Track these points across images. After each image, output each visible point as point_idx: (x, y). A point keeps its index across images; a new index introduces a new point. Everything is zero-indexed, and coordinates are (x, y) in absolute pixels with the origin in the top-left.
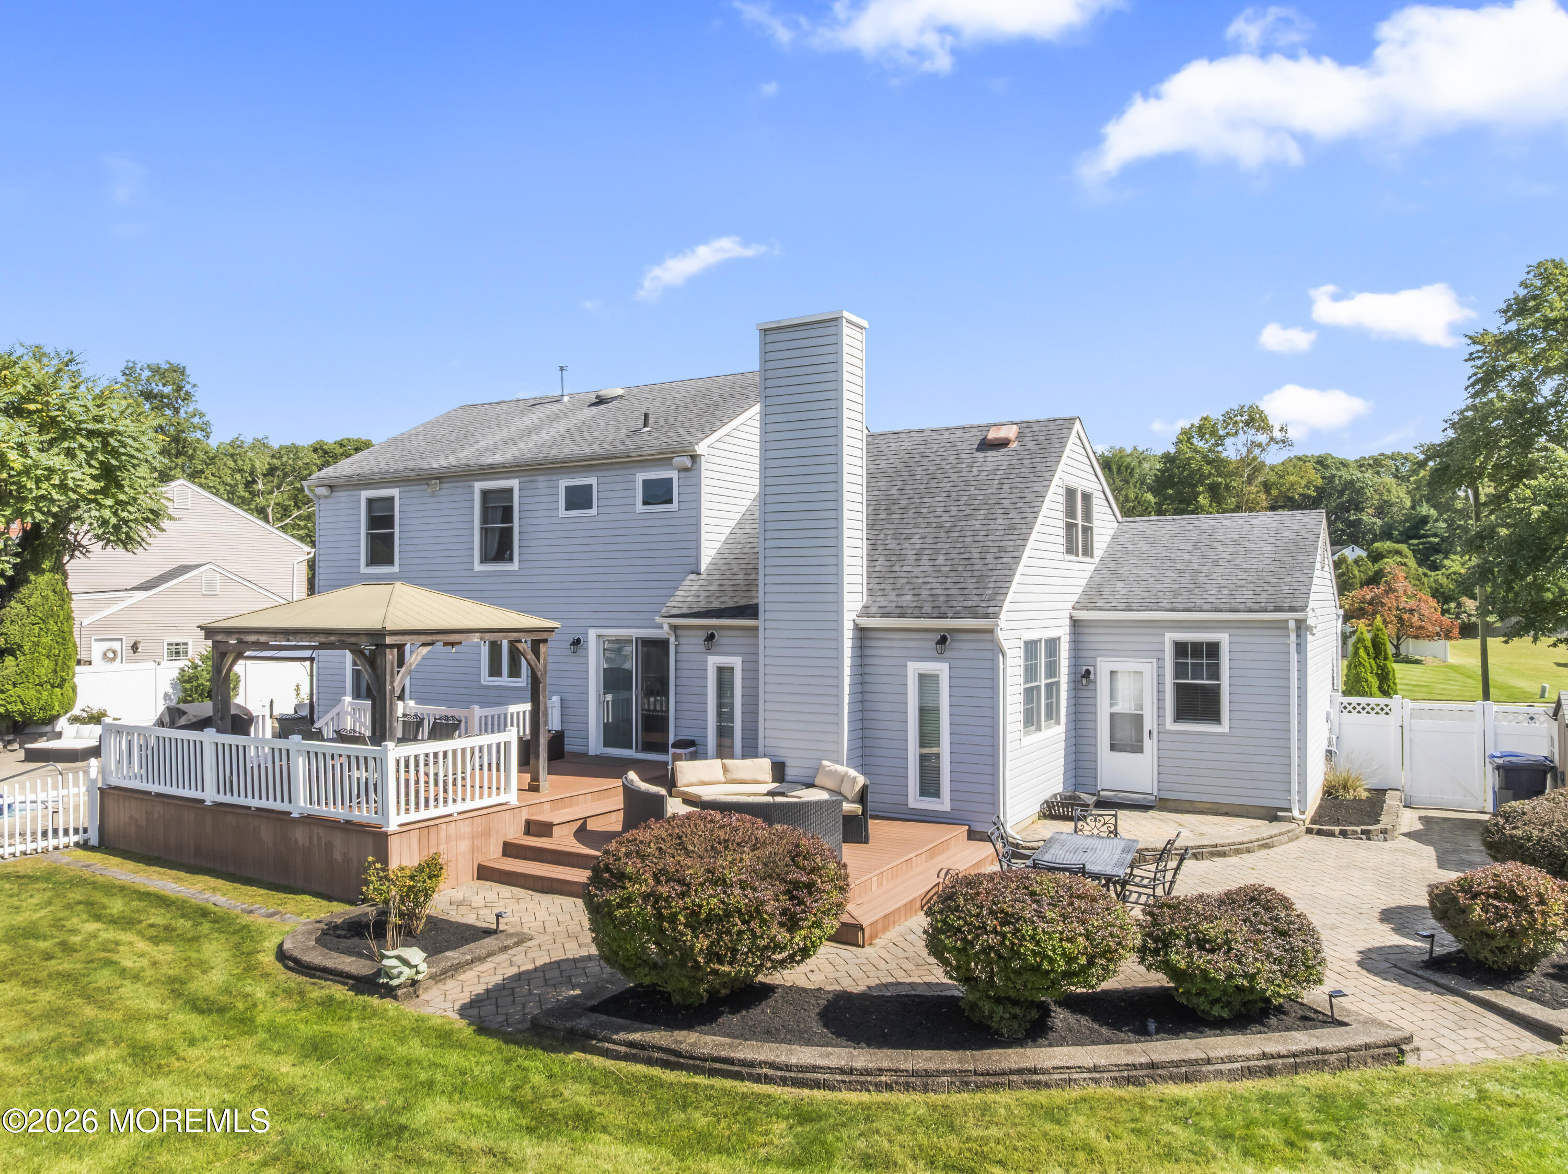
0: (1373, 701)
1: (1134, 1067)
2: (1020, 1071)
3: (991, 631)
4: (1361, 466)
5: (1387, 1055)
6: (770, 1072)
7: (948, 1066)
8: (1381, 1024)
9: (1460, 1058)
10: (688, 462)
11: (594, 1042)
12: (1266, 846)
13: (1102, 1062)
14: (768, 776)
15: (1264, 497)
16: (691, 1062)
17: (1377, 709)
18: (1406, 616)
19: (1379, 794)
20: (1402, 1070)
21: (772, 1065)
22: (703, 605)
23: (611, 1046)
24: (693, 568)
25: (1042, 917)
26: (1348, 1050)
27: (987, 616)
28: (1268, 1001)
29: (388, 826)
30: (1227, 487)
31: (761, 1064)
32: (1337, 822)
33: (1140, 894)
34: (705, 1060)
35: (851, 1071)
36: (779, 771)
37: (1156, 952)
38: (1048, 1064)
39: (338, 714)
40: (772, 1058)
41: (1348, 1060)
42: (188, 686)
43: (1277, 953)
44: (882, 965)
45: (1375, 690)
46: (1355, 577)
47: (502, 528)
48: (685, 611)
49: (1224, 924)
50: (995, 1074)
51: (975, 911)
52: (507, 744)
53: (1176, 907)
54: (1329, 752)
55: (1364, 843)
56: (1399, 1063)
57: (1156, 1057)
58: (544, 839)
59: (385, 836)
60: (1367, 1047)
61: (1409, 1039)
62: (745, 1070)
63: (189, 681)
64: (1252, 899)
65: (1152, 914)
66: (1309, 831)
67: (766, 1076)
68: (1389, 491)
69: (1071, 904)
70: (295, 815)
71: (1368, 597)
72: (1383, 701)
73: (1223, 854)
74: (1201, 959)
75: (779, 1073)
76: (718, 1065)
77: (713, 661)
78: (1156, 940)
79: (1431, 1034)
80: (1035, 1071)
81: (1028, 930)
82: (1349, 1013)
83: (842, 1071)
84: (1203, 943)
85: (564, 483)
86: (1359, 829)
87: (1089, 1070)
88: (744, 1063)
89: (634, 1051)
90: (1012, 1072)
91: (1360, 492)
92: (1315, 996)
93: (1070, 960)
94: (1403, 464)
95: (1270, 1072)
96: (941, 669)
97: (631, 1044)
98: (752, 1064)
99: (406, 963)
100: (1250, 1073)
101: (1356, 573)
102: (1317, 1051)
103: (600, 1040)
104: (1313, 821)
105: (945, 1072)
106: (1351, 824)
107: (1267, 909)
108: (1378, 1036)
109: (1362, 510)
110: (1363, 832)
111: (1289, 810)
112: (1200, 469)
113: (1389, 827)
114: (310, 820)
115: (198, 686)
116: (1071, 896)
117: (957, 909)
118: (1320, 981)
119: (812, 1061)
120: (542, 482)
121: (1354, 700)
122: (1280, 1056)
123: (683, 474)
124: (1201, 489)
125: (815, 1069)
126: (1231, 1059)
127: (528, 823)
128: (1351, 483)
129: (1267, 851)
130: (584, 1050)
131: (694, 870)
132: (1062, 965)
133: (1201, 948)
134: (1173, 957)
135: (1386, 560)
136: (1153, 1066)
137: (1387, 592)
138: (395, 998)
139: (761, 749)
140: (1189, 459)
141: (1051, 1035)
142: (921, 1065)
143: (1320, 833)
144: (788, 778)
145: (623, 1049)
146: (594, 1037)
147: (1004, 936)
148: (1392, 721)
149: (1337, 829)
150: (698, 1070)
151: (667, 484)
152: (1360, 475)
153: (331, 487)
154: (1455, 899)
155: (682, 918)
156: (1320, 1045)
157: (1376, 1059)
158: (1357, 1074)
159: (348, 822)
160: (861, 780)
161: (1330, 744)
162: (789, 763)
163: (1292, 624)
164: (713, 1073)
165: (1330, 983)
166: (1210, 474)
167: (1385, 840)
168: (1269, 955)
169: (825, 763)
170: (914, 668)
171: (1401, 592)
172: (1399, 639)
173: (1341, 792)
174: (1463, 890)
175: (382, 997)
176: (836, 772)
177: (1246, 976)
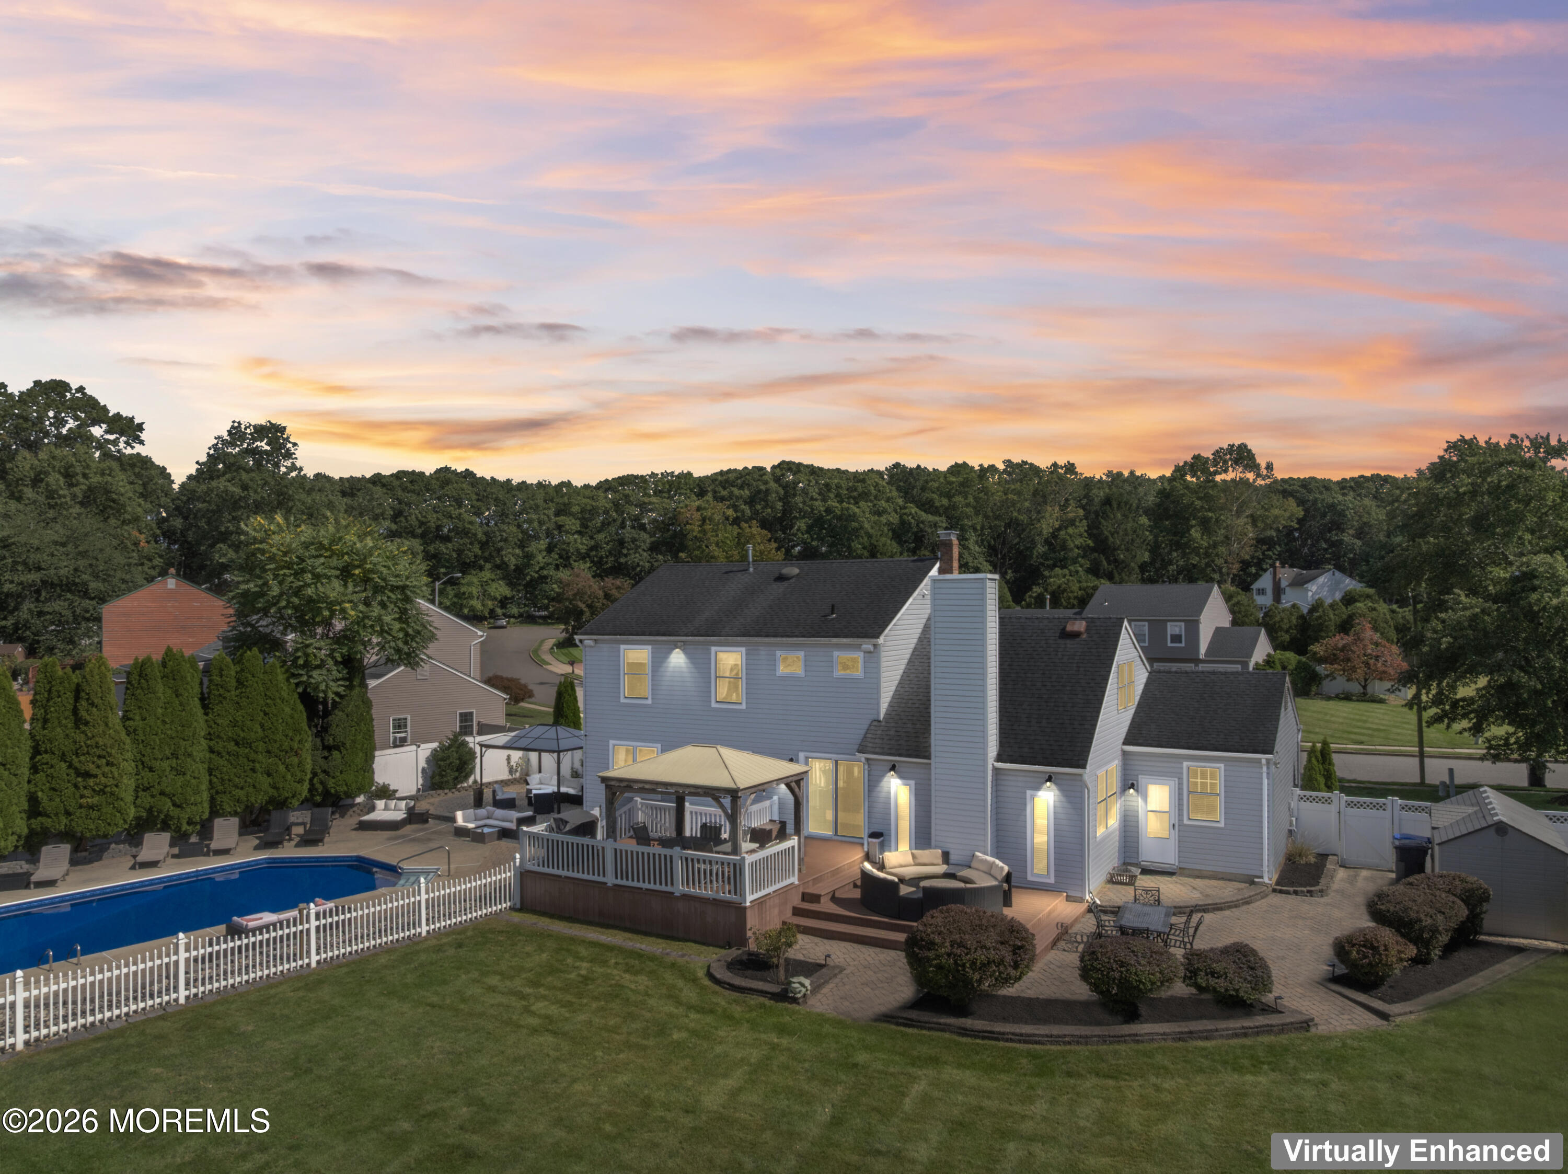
0: (1320, 794)
1: (1182, 1033)
2: (1130, 1035)
3: (1081, 775)
4: (1343, 488)
5: (1301, 1027)
6: (1013, 1037)
7: (1096, 1033)
8: (1301, 1013)
9: (1338, 1029)
10: (871, 648)
12: (1248, 903)
13: (1168, 1030)
14: (940, 861)
15: (1250, 528)
16: (972, 1033)
17: (1323, 800)
18: (1372, 662)
19: (1323, 857)
20: (1308, 1034)
21: (1013, 1034)
22: (886, 746)
24: (875, 717)
25: (1140, 964)
26: (1283, 1025)
27: (1078, 766)
28: (1245, 1001)
29: (745, 903)
30: (1217, 520)
31: (1008, 1033)
32: (1292, 884)
33: (1176, 941)
35: (1051, 1036)
36: (946, 857)
37: (1190, 978)
38: (1143, 1032)
39: (629, 810)
40: (1013, 1031)
41: (1283, 1030)
42: (442, 763)
43: (1249, 978)
44: (1043, 983)
45: (1322, 786)
46: (1330, 620)
49: (1224, 964)
50: (1118, 1037)
51: (1106, 960)
52: (793, 847)
53: (1199, 954)
54: (1290, 831)
55: (1308, 899)
56: (1308, 1031)
57: (1192, 1028)
58: (814, 905)
59: (745, 908)
60: (1292, 1023)
61: (1312, 1020)
62: (1000, 1036)
63: (443, 760)
64: (1238, 951)
65: (1188, 959)
66: (1274, 891)
67: (1011, 1039)
68: (1369, 513)
69: (1151, 956)
70: (677, 894)
71: (1340, 645)
72: (1326, 795)
73: (1221, 909)
74: (1213, 982)
77: (895, 782)
78: (1191, 972)
79: (1326, 1017)
80: (1136, 1035)
81: (1133, 970)
82: (1285, 1006)
83: (1047, 1036)
84: (1213, 974)
85: (779, 653)
86: (1305, 889)
87: (1161, 1035)
88: (999, 1033)
90: (1126, 1036)
91: (1342, 514)
92: (1269, 998)
93: (1153, 983)
94: (1382, 485)
95: (1245, 1035)
98: (1003, 1034)
99: (803, 985)
100: (1236, 1035)
101: (1332, 616)
102: (1268, 1025)
104: (1278, 883)
105: (1095, 1036)
106: (1301, 886)
107: (1245, 956)
108: (1298, 1018)
109: (1343, 531)
110: (1308, 892)
111: (1262, 877)
112: (1193, 503)
113: (1325, 888)
114: (685, 897)
115: (451, 763)
116: (1152, 952)
117: (1097, 959)
118: (1270, 992)
119: (1032, 1032)
120: (763, 651)
121: (1308, 793)
122: (1250, 1028)
123: (867, 655)
124: (1194, 522)
125: (1034, 1035)
126: (1227, 1029)
127: (803, 894)
128: (1332, 507)
129: (1247, 906)
131: (970, 942)
132: (1149, 985)
133: (1213, 976)
134: (1199, 980)
135: (1358, 604)
136: (1191, 1032)
137: (1355, 642)
138: (798, 1004)
139: (933, 843)
140: (1183, 495)
141: (1141, 1019)
142: (1083, 1033)
143: (1281, 892)
144: (951, 861)
147: (1122, 972)
148: (1333, 808)
149: (1291, 889)
150: (976, 1037)
152: (1340, 498)
153: (595, 640)
154: (1343, 947)
155: (968, 965)
156: (1269, 1022)
157: (1296, 1029)
158: (1287, 1036)
159: (714, 899)
160: (1006, 868)
161: (1291, 824)
162: (952, 852)
163: (1264, 761)
164: (984, 1038)
165: (1276, 993)
166: (1202, 507)
167: (1322, 896)
168: (1245, 979)
169: (978, 854)
170: (1030, 794)
171: (1367, 642)
172: (1366, 680)
173: (1297, 859)
174: (1349, 943)
175: (791, 1003)
176: (986, 861)
177: (1234, 990)
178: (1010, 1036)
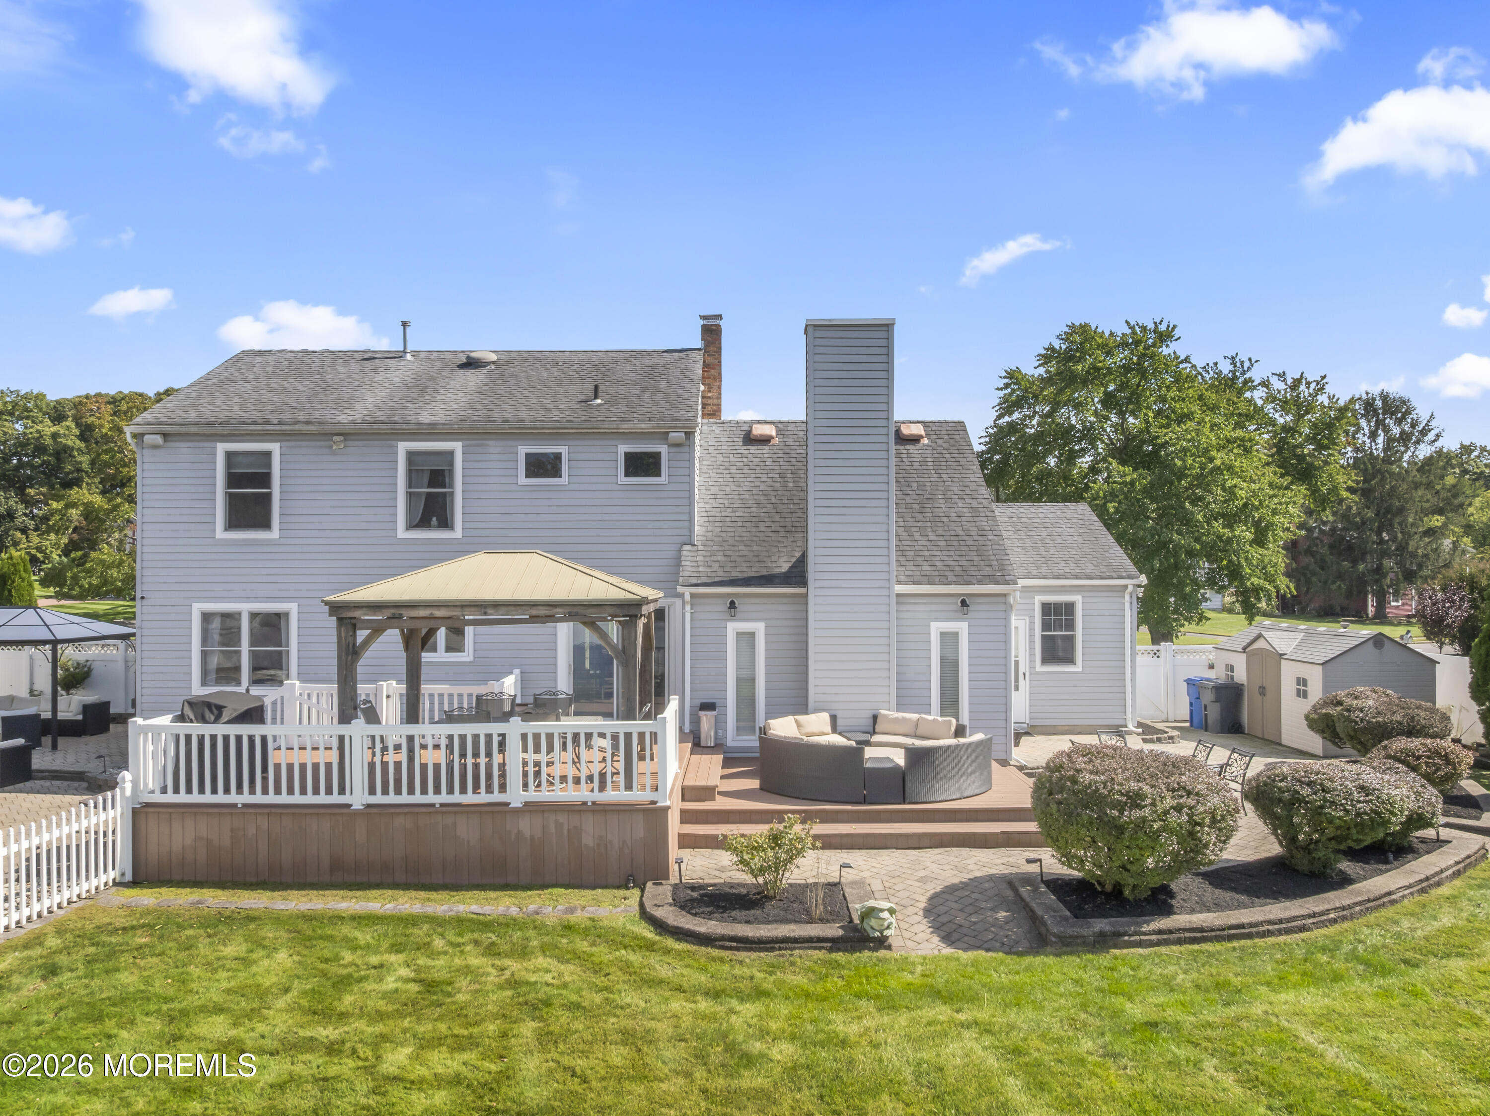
3: (1006, 596)
6: (1270, 927)
10: (683, 438)
11: (1126, 938)
16: (1213, 934)
21: (1270, 922)
22: (721, 575)
23: (1143, 937)
24: (686, 539)
27: (1007, 583)
31: (1261, 924)
34: (1223, 930)
47: (428, 494)
48: (705, 580)
50: (1375, 899)
59: (664, 810)
62: (1253, 930)
67: (1268, 931)
70: (515, 804)
75: (1276, 927)
76: (1233, 932)
77: (733, 628)
83: (1310, 916)
85: (523, 450)
89: (1165, 937)
96: (962, 627)
97: (1160, 932)
98: (1255, 925)
103: (1130, 935)
114: (530, 807)
120: (494, 448)
123: (673, 449)
130: (1116, 947)
143: (1146, 741)
144: (839, 728)
145: (1154, 937)
146: (1125, 934)
151: (655, 458)
153: (165, 436)
162: (839, 715)
163: (1130, 588)
169: (884, 712)
170: (936, 627)
178: (1266, 927)
